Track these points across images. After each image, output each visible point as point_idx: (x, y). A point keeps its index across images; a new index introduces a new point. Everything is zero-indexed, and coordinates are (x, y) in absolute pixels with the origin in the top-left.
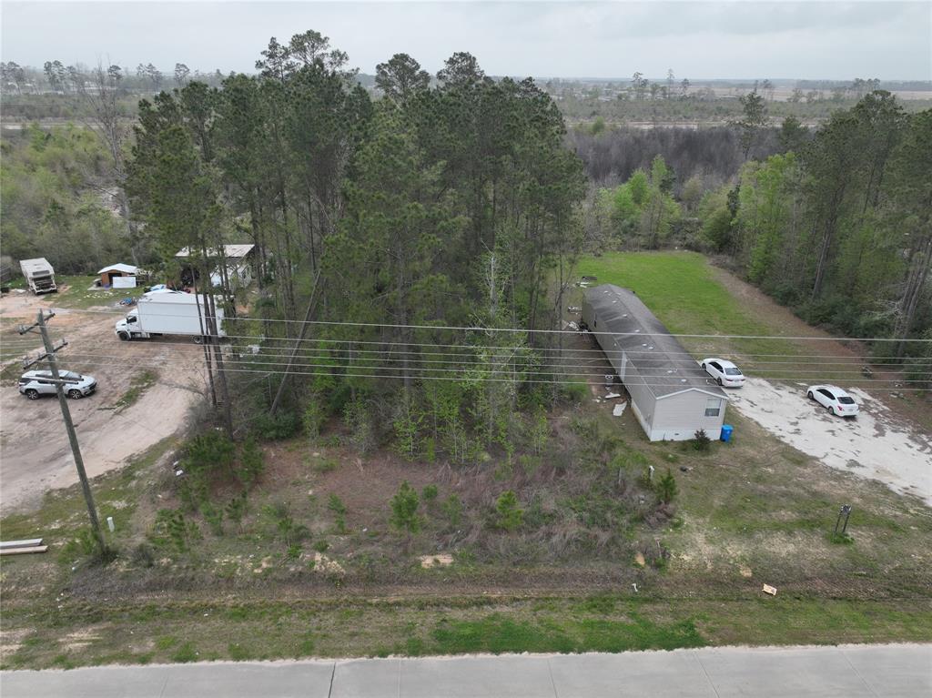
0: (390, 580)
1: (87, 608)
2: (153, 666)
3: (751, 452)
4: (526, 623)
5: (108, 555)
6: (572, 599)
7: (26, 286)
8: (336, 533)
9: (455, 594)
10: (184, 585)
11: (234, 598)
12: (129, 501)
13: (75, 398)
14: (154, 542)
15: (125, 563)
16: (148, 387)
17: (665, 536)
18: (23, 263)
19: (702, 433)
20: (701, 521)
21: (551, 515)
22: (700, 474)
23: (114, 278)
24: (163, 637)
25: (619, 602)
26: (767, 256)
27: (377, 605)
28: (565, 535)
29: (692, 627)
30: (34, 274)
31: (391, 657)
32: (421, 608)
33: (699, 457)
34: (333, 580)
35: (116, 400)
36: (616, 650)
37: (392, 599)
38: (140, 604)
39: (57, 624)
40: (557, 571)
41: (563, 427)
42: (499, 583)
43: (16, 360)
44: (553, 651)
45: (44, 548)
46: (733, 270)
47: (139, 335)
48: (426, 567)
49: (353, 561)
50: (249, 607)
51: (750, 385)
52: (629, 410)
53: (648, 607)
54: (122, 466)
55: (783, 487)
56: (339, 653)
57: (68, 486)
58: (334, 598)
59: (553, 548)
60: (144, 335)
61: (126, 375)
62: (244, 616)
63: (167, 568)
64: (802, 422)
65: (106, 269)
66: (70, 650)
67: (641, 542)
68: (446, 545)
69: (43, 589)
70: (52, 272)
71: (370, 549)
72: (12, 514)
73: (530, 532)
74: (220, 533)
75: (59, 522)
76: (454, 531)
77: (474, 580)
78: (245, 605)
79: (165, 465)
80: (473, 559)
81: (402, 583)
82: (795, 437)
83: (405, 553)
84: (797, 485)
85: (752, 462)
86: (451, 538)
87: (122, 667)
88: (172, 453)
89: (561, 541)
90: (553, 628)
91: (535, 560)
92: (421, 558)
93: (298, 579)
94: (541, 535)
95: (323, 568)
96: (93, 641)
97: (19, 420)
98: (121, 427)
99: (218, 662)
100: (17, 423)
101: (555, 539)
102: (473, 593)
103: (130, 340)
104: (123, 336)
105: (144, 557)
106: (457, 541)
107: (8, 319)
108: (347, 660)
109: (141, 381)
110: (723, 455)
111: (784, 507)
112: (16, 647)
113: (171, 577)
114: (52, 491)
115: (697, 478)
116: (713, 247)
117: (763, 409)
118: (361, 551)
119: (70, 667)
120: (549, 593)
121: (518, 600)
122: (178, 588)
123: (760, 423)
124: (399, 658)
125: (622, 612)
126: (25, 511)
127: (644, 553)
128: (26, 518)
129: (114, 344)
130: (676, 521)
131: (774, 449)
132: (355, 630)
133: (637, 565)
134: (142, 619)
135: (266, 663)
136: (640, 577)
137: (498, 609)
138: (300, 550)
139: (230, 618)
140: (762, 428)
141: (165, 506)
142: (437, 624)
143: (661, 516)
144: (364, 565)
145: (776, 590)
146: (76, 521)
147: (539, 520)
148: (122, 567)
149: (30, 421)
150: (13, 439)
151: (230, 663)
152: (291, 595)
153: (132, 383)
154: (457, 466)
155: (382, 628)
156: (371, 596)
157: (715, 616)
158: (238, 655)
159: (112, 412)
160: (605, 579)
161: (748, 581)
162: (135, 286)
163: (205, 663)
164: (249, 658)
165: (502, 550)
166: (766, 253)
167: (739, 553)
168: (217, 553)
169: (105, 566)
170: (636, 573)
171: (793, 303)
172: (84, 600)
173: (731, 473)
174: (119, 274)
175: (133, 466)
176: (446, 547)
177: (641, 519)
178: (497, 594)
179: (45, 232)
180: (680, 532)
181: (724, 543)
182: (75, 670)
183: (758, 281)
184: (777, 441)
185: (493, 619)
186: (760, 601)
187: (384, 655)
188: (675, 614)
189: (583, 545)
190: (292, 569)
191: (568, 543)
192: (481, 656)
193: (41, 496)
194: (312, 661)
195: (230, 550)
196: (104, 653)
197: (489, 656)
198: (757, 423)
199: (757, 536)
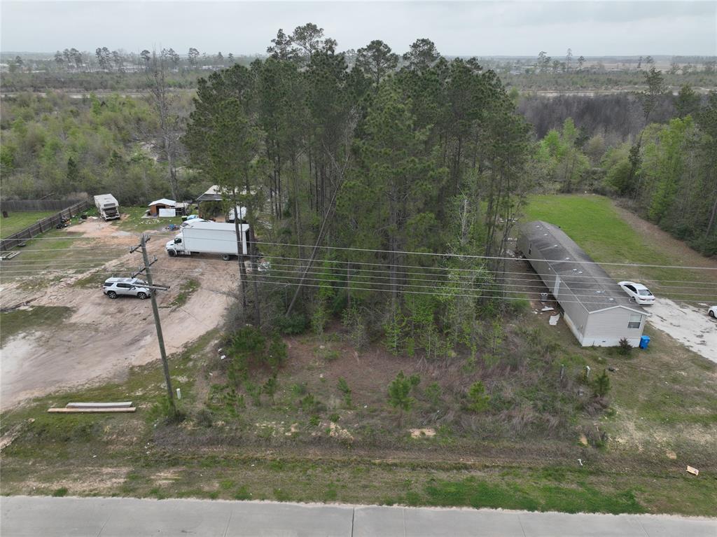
0: (388, 446)
1: (167, 455)
2: (220, 501)
3: (666, 358)
4: (497, 486)
5: (179, 417)
6: (530, 468)
7: (98, 214)
8: (344, 409)
9: (437, 459)
10: (234, 442)
11: (272, 454)
12: (188, 377)
13: (142, 299)
14: (210, 408)
15: (192, 423)
16: (193, 291)
17: (602, 423)
18: (96, 197)
19: (625, 341)
20: (630, 412)
21: (509, 402)
22: (625, 374)
23: (160, 210)
24: (225, 480)
25: (569, 473)
26: (665, 200)
27: (380, 465)
28: (522, 418)
29: (632, 497)
30: (105, 205)
31: (395, 506)
32: (413, 469)
33: (623, 360)
34: (344, 443)
35: (172, 300)
36: (572, 512)
37: (390, 461)
38: (204, 454)
39: (147, 465)
40: (518, 446)
41: (511, 332)
42: (472, 453)
43: (97, 269)
44: (522, 509)
45: (133, 409)
46: (635, 210)
47: (183, 253)
48: (415, 438)
49: (360, 430)
50: (283, 460)
51: (659, 304)
52: (562, 321)
53: (593, 478)
54: (180, 350)
55: (696, 388)
56: (356, 500)
57: (144, 364)
58: (346, 458)
59: (513, 428)
60: (186, 252)
61: (176, 282)
62: (281, 468)
63: (221, 429)
64: (706, 335)
65: (154, 203)
66: (160, 485)
67: (583, 427)
68: (430, 421)
69: (135, 439)
70: (117, 204)
71: (372, 421)
72: (108, 383)
73: (494, 415)
74: (258, 404)
75: (141, 391)
76: (435, 411)
77: (452, 450)
78: (280, 459)
79: (212, 351)
80: (451, 433)
81: (397, 449)
82: (701, 347)
83: (399, 426)
84: (708, 386)
85: (667, 366)
86: (434, 416)
87: (198, 500)
88: (216, 342)
89: (520, 423)
90: (519, 491)
91: (499, 437)
92: (411, 431)
93: (318, 441)
94: (503, 417)
95: (337, 434)
96: (175, 479)
97: (105, 313)
98: (177, 321)
99: (267, 502)
100: (103, 316)
101: (515, 421)
102: (452, 459)
103: (176, 256)
104: (171, 253)
105: (205, 420)
106: (438, 419)
107: (88, 238)
108: (363, 506)
109: (187, 287)
110: (642, 359)
111: (698, 404)
112: (122, 480)
113: (225, 435)
114: (133, 367)
115: (622, 377)
116: (616, 192)
117: (671, 324)
118: (365, 422)
119: (161, 497)
120: (512, 463)
121: (488, 467)
122: (230, 444)
123: (671, 334)
124: (402, 507)
125: (573, 481)
126: (116, 381)
127: (587, 436)
128: (118, 386)
129: (165, 259)
130: (610, 411)
131: (685, 356)
132: (366, 483)
133: (581, 445)
134: (207, 466)
135: (302, 504)
136: (583, 455)
137: (473, 473)
138: (319, 420)
139: (271, 469)
140: (672, 338)
141: (216, 382)
142: (428, 482)
143: (599, 406)
144: (368, 434)
145: (697, 471)
146: (153, 390)
147: (500, 405)
148: (189, 426)
149: (112, 315)
150: (102, 327)
151: (276, 502)
152: (313, 453)
153: (181, 289)
154: (431, 361)
155: (386, 483)
156: (374, 457)
157: (650, 489)
158: (282, 497)
159: (170, 309)
160: (556, 455)
161: (674, 463)
162: (175, 215)
163: (257, 502)
164: (290, 500)
165: (474, 428)
166: (665, 197)
167: (665, 439)
168: (257, 419)
169: (177, 425)
170: (581, 451)
171: (689, 238)
172: (164, 449)
173: (652, 374)
174: (164, 207)
175: (189, 351)
176: (430, 423)
177: (581, 408)
178: (471, 461)
179: (110, 175)
180: (614, 420)
181: (651, 431)
182: (165, 500)
183: (658, 219)
184: (687, 350)
185: (471, 481)
186: (686, 479)
187: (390, 504)
188: (616, 486)
189: (538, 426)
190: (314, 434)
191: (526, 424)
192: (465, 509)
193: (127, 370)
194: (336, 505)
195: (266, 417)
196: (184, 489)
197: (471, 509)
198: (668, 335)
199: (678, 426)
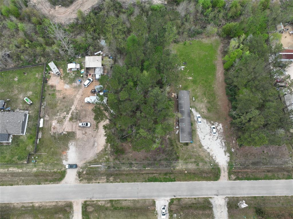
2: (120, 183)
3: (194, 145)
4: (157, 177)
5: (109, 167)
9: (150, 172)
12: (108, 156)
18: (49, 64)
20: (182, 161)
22: (185, 150)
24: (120, 179)
29: (175, 179)
32: (146, 174)
33: (186, 146)
35: (95, 127)
36: (166, 182)
39: (108, 177)
43: (71, 112)
44: (160, 182)
45: (102, 166)
48: (147, 169)
49: (138, 168)
53: (171, 175)
54: (104, 148)
55: (195, 154)
56: (138, 182)
57: (98, 152)
62: (127, 175)
64: (206, 136)
66: (111, 181)
67: (173, 166)
69: (104, 171)
72: (95, 159)
75: (101, 160)
79: (110, 148)
82: (203, 140)
84: (198, 153)
87: (117, 183)
88: (110, 145)
90: (160, 178)
95: (135, 169)
96: (113, 179)
98: (99, 136)
107: (59, 90)
111: (194, 158)
112: (106, 180)
117: (201, 131)
121: (157, 173)
124: (144, 183)
125: (168, 176)
131: (198, 144)
132: (140, 178)
134: (117, 176)
136: (171, 170)
137: (155, 175)
141: (113, 157)
142: (148, 177)
145: (187, 172)
150: (85, 140)
157: (178, 177)
159: (96, 131)
161: (184, 171)
162: (77, 70)
163: (125, 183)
164: (129, 182)
173: (190, 150)
180: (178, 163)
181: (183, 165)
182: (113, 183)
184: (200, 141)
186: (184, 174)
188: (174, 176)
193: (96, 154)
197: (153, 183)
198: (199, 136)
199: (188, 164)
